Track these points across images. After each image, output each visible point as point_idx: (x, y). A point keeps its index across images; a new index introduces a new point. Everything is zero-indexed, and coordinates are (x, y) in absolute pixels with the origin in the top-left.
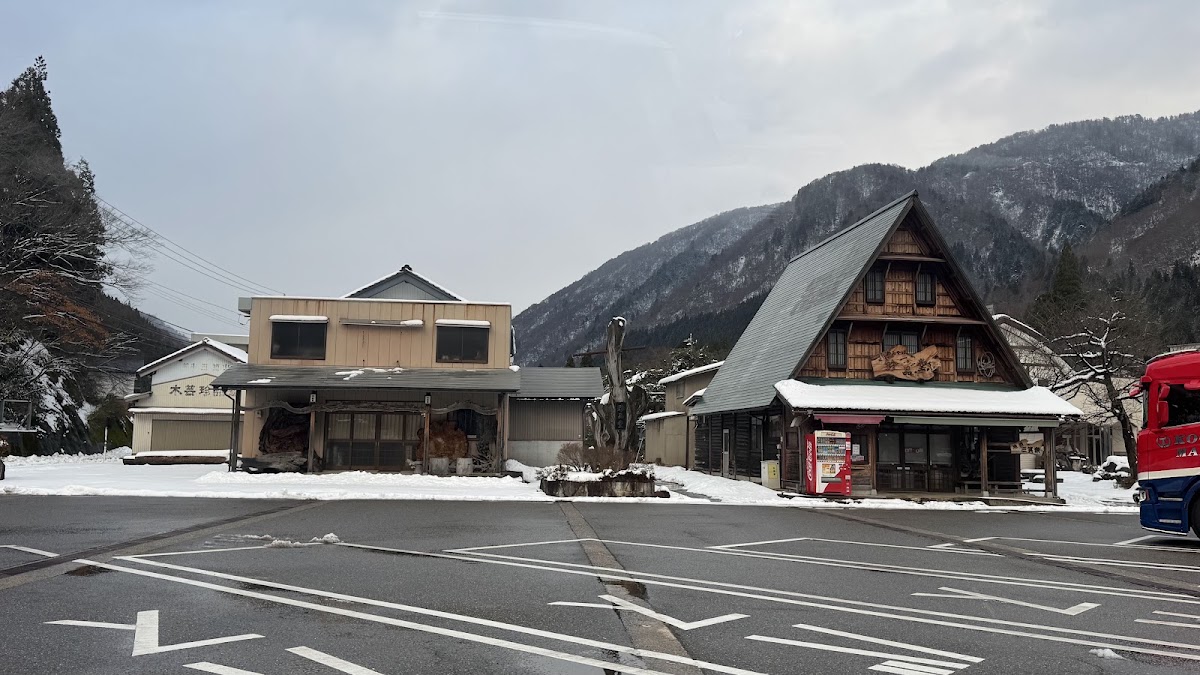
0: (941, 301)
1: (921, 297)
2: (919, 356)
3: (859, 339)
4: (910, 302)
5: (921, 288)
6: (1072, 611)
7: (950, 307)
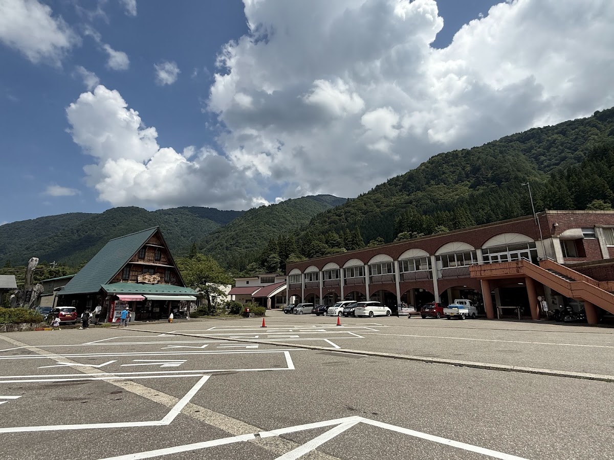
0: (162, 260)
1: (156, 258)
2: (154, 276)
3: (134, 270)
4: (153, 259)
5: (157, 255)
6: (203, 347)
7: (165, 262)
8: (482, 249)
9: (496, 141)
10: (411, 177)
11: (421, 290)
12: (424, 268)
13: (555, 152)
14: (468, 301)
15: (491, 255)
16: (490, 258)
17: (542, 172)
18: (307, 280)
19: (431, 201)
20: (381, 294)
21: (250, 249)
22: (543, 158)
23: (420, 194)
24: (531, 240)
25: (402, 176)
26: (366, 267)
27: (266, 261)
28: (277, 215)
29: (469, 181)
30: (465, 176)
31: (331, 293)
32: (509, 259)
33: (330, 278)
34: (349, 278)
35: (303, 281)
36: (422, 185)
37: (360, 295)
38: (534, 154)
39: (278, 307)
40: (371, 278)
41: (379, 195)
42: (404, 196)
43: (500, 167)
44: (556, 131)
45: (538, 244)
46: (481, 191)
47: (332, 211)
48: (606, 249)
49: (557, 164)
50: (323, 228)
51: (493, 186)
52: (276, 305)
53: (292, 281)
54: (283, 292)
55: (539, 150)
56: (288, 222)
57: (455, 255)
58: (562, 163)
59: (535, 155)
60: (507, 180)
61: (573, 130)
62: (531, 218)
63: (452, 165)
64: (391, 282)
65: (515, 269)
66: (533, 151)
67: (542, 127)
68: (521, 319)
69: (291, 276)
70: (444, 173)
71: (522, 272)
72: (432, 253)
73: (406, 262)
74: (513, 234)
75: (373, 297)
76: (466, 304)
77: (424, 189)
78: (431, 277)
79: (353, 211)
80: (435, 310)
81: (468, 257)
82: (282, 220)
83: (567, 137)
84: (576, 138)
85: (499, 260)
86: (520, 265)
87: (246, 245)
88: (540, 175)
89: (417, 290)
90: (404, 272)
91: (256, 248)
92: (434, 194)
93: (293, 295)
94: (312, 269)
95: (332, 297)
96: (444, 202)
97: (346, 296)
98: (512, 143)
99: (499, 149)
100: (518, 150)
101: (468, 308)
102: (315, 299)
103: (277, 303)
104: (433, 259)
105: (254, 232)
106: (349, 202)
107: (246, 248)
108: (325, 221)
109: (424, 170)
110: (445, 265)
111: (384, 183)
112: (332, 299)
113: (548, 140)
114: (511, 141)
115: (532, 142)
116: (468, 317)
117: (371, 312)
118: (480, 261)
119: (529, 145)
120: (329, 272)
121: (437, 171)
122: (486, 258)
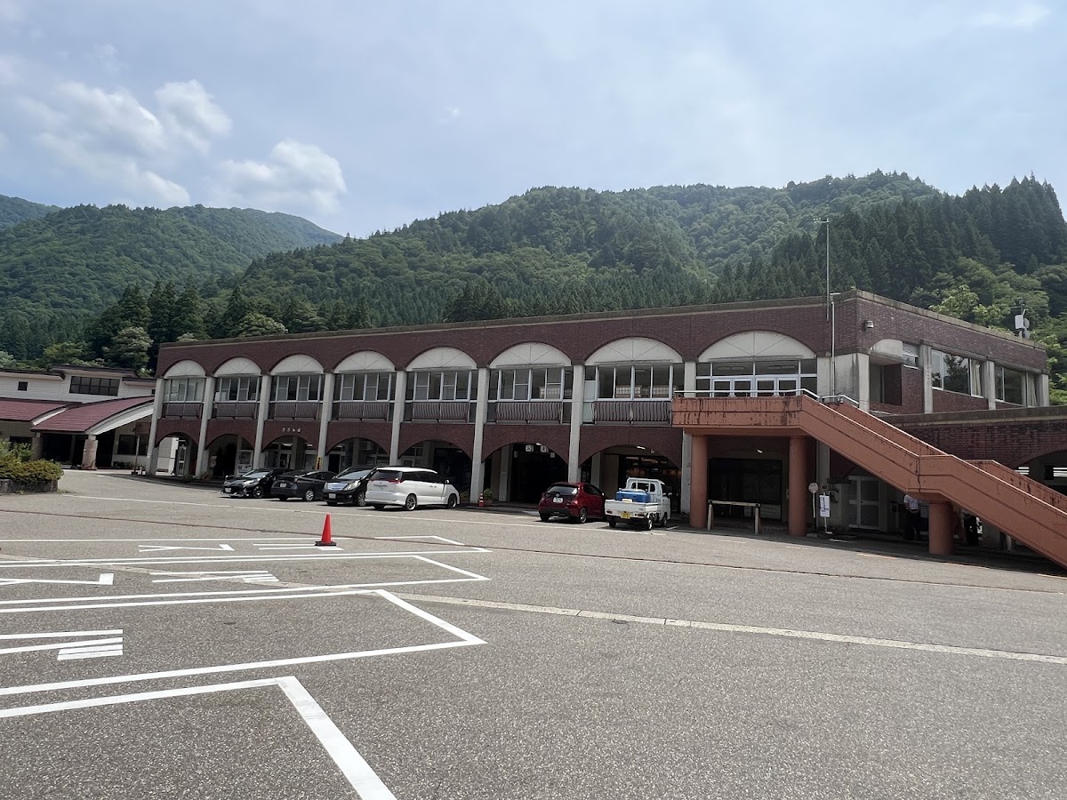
8: (698, 364)
9: (642, 190)
10: (487, 218)
11: (529, 449)
12: (551, 394)
13: (725, 234)
14: (658, 484)
15: (714, 379)
16: (712, 385)
17: (702, 263)
18: (221, 397)
19: (518, 276)
20: (426, 450)
21: (67, 311)
22: (706, 240)
23: (500, 258)
24: (807, 354)
25: (470, 212)
26: (401, 377)
27: (108, 341)
28: (157, 238)
29: (590, 253)
30: (585, 242)
31: (288, 438)
32: (754, 391)
33: (292, 395)
34: (346, 400)
35: (207, 396)
36: (507, 241)
37: (369, 448)
38: (695, 230)
39: (122, 466)
40: (408, 408)
41: (417, 242)
42: (468, 255)
43: (646, 239)
44: (732, 198)
45: (822, 364)
46: (608, 276)
47: (307, 256)
48: (931, 393)
49: (725, 256)
50: (278, 289)
51: (629, 271)
52: (117, 458)
53: (174, 395)
54: (141, 425)
55: (703, 224)
56: (187, 262)
57: (633, 369)
58: (732, 255)
59: (696, 233)
60: (653, 266)
61: (756, 203)
62: (819, 302)
63: (567, 216)
64: (462, 422)
65: (778, 417)
66: (695, 225)
67: (715, 186)
68: (760, 533)
69: (172, 379)
70: (550, 227)
71: (794, 422)
72: (578, 357)
73: (508, 375)
74: (775, 334)
75: (407, 456)
76: (653, 489)
77: (509, 251)
78: (567, 417)
79: (356, 264)
80: (576, 502)
81: (661, 379)
82: (171, 252)
83: (745, 213)
84: (758, 219)
85: (712, 391)
86: (792, 406)
87: (58, 298)
88: (700, 268)
89: (519, 447)
90: (499, 399)
91: (86, 311)
92: (525, 263)
93: (172, 435)
94: (240, 367)
95: (289, 448)
96: (543, 283)
97: (332, 450)
98: (666, 202)
99: (646, 205)
100: (674, 216)
101: (658, 500)
102: (239, 451)
103: (119, 453)
104: (578, 372)
105: (84, 268)
106: (347, 245)
107: (55, 305)
108: (286, 276)
109: (513, 211)
110: (606, 391)
111: (432, 220)
112: (288, 453)
113: (719, 211)
114: (666, 197)
115: (697, 208)
116: (659, 523)
117: (412, 497)
118: (690, 389)
119: (690, 211)
120: (291, 381)
121: (538, 219)
122: (701, 385)
